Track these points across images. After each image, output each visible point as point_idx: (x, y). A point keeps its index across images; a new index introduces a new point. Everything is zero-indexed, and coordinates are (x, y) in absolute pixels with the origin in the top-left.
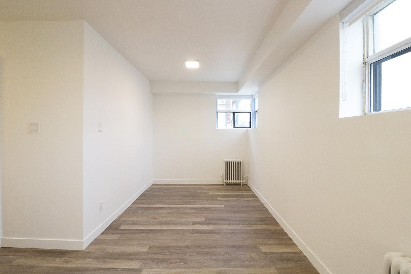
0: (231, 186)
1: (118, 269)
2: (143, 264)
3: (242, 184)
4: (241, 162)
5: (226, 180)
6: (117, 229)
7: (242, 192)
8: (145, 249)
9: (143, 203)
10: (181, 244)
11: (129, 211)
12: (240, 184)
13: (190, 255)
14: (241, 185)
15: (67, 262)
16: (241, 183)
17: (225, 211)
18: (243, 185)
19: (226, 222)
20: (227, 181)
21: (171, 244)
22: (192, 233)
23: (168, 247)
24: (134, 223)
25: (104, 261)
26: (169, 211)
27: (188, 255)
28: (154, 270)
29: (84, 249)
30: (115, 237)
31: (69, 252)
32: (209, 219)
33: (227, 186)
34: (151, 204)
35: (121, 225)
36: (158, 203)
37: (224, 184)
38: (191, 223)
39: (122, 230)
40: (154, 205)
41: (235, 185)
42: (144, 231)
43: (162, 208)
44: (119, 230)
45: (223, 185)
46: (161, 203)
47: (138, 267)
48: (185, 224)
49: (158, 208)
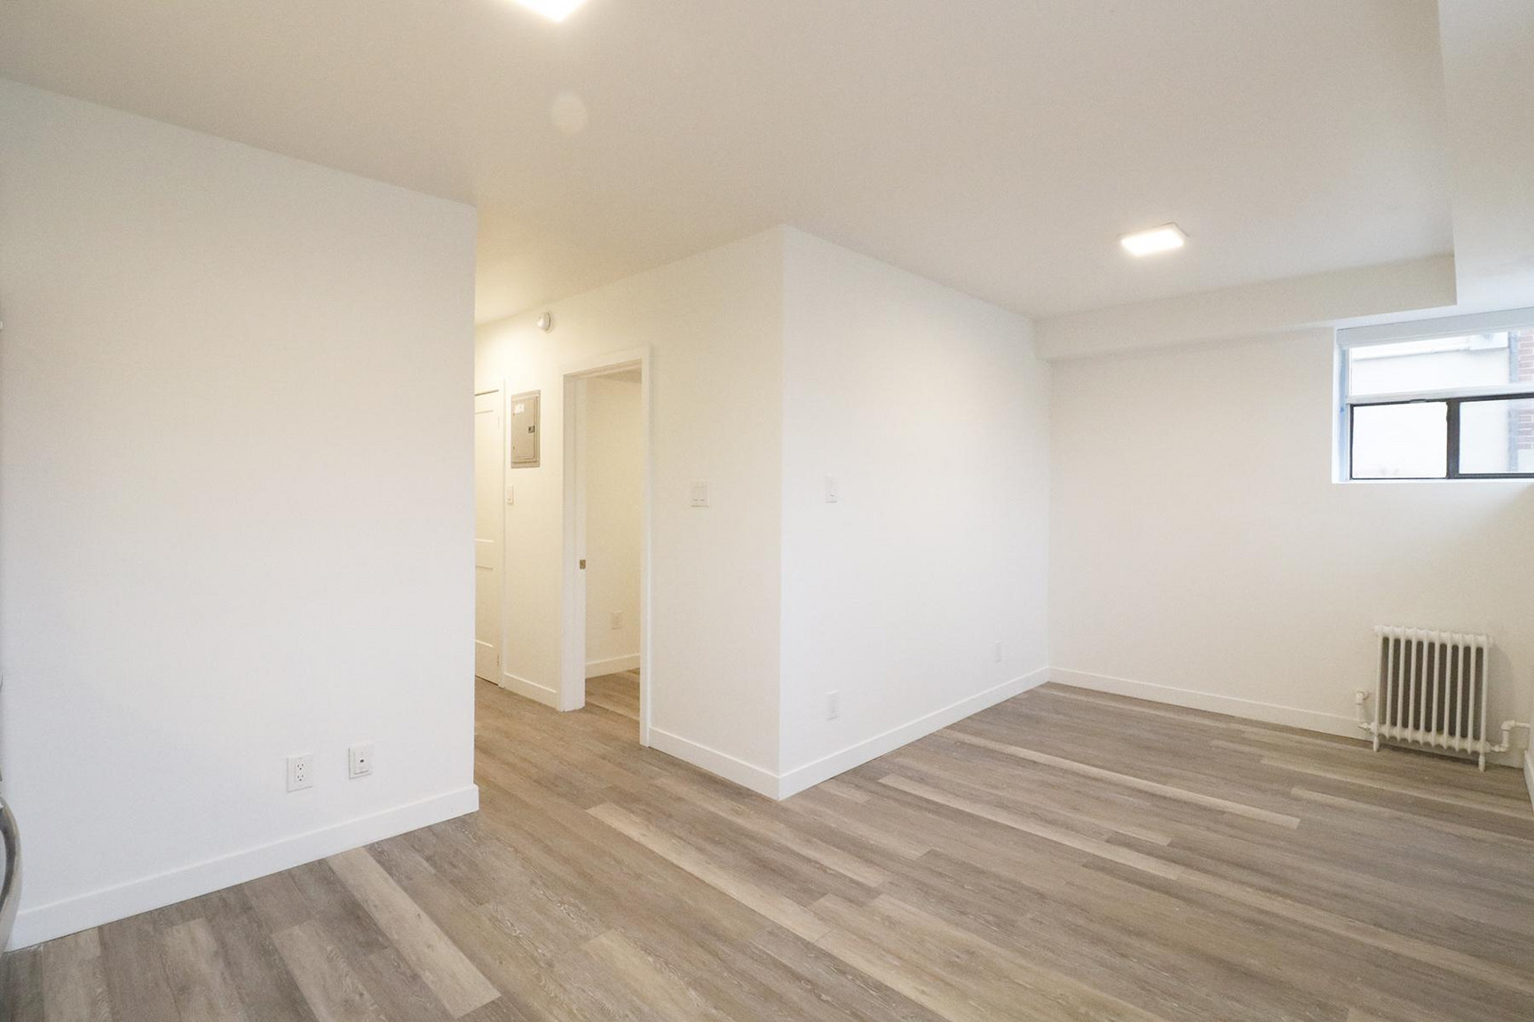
0: (1408, 758)
1: (827, 867)
2: (890, 883)
3: (1482, 760)
4: (1480, 651)
5: (1383, 722)
6: (874, 780)
7: (1457, 796)
8: (914, 852)
9: (978, 734)
10: (1026, 882)
11: (929, 746)
12: (1470, 760)
13: (1032, 920)
14: (1476, 764)
15: (738, 813)
16: (1476, 754)
17: (1282, 843)
18: (1488, 767)
19: (1255, 879)
20: (1386, 730)
21: (994, 869)
22: (1084, 866)
23: (980, 872)
24: (922, 780)
25: (808, 841)
26: (1052, 779)
27: (1030, 916)
28: (908, 907)
29: (780, 800)
30: (860, 797)
31: (752, 795)
32: (1190, 849)
33: (1386, 752)
34: (1000, 741)
35: (888, 774)
36: (1026, 745)
37: (1372, 743)
38: (1105, 837)
39: (884, 786)
40: (1013, 747)
41: (1442, 757)
42: (938, 809)
43: (1035, 762)
44: (879, 783)
45: (1368, 744)
46: (1040, 747)
47: (873, 885)
48: (1078, 832)
49: (1021, 758)
